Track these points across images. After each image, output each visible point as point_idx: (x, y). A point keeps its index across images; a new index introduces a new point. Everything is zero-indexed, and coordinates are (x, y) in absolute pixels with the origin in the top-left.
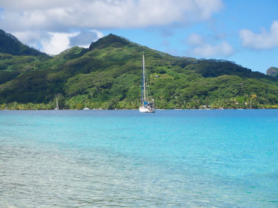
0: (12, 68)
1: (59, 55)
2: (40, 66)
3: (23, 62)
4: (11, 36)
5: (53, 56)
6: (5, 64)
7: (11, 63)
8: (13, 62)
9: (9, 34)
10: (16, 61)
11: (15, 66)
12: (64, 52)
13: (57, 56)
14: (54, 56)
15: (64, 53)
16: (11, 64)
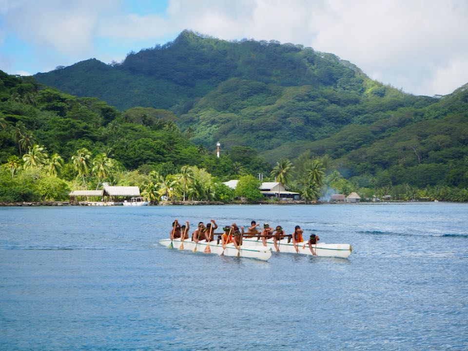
0: (361, 121)
1: (452, 94)
2: (423, 115)
3: (382, 108)
4: (349, 66)
5: (438, 97)
6: (348, 114)
7: (360, 112)
8: (362, 110)
9: (345, 61)
10: (367, 108)
11: (366, 117)
12: (462, 88)
13: (448, 96)
14: (440, 97)
15: (463, 90)
16: (360, 114)
